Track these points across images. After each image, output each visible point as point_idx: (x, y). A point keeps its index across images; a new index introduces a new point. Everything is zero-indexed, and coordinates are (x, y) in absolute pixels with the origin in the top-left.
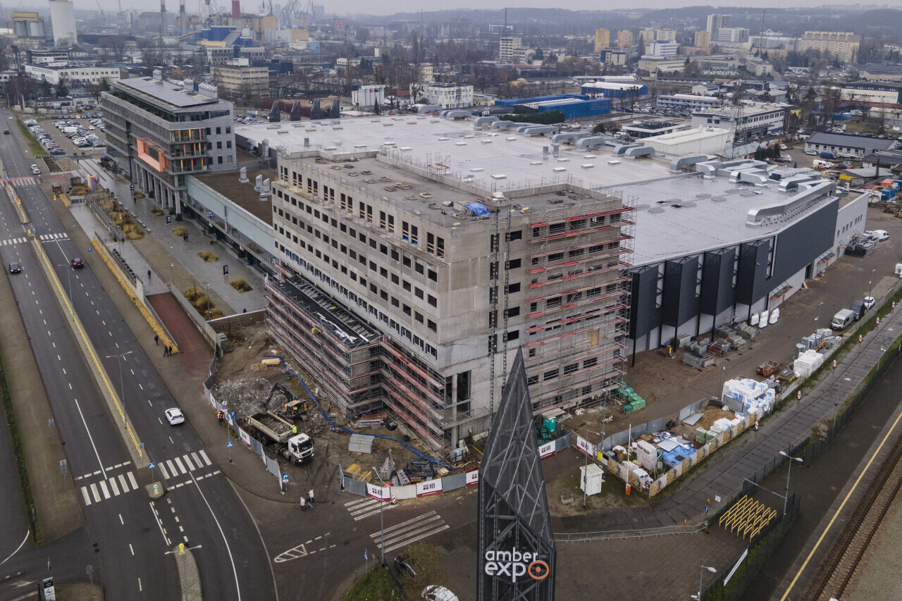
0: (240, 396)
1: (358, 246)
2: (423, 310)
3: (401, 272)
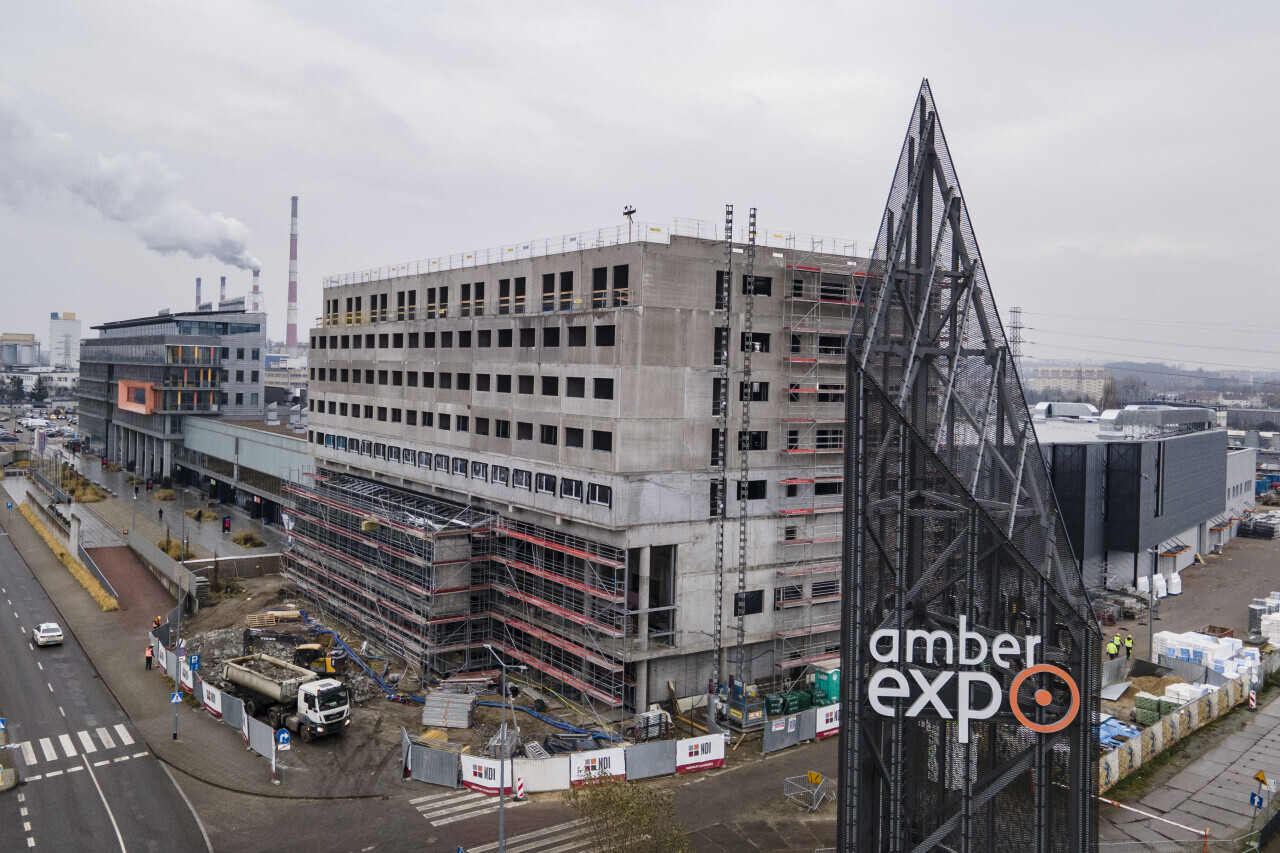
1: (455, 360)
2: (582, 417)
3: (539, 364)
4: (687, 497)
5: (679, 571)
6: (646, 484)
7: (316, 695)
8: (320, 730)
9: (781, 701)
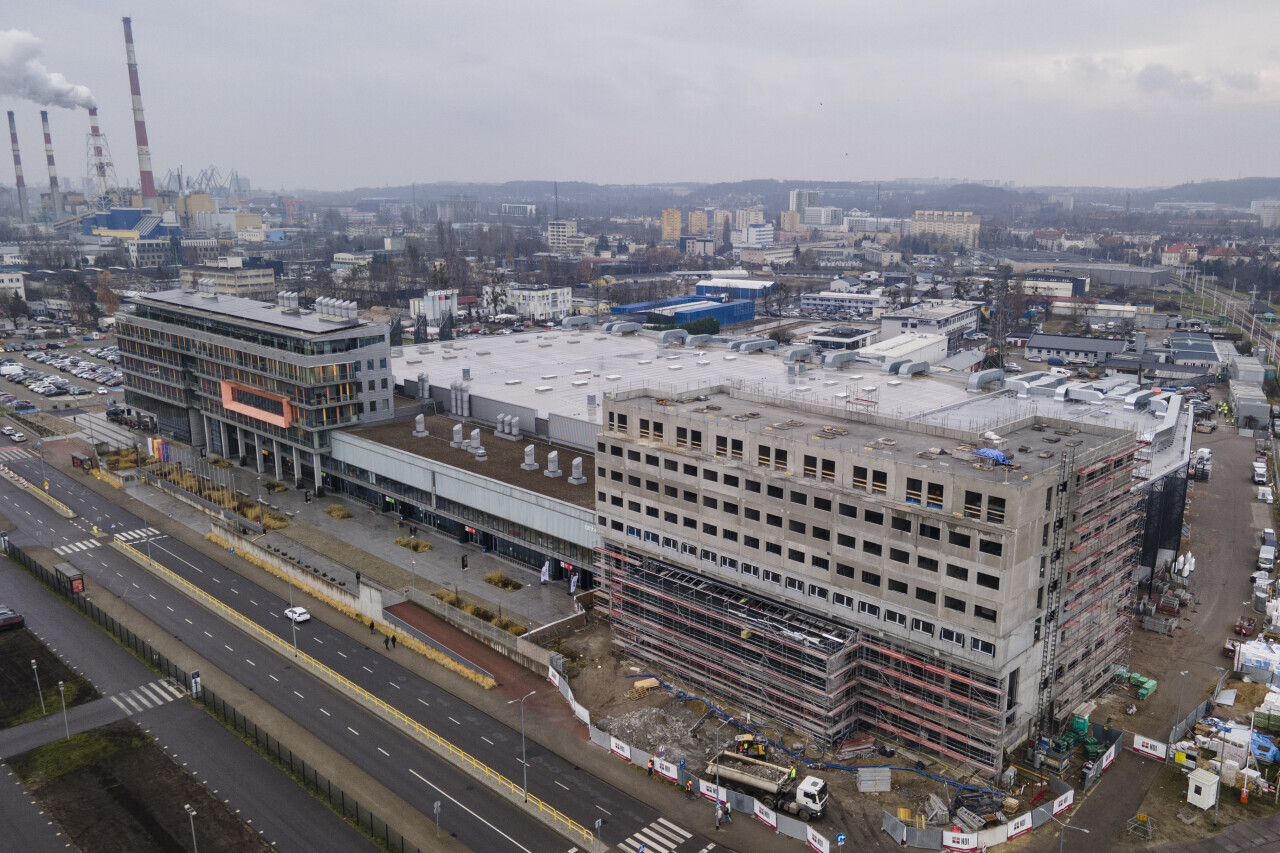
0: (649, 737)
1: (811, 516)
2: (964, 593)
4: (1027, 635)
5: (1020, 682)
8: (819, 814)
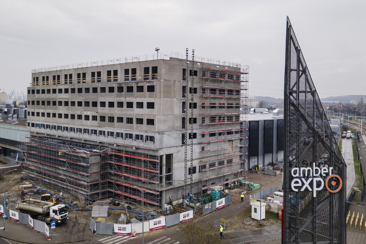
1: (91, 97)
2: (143, 115)
3: (125, 98)
4: (175, 139)
5: (174, 162)
6: (164, 135)
7: (57, 209)
8: (59, 221)
9: (203, 199)
